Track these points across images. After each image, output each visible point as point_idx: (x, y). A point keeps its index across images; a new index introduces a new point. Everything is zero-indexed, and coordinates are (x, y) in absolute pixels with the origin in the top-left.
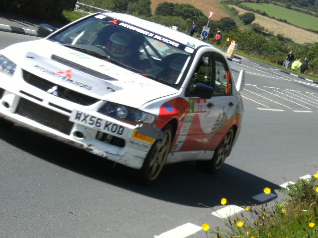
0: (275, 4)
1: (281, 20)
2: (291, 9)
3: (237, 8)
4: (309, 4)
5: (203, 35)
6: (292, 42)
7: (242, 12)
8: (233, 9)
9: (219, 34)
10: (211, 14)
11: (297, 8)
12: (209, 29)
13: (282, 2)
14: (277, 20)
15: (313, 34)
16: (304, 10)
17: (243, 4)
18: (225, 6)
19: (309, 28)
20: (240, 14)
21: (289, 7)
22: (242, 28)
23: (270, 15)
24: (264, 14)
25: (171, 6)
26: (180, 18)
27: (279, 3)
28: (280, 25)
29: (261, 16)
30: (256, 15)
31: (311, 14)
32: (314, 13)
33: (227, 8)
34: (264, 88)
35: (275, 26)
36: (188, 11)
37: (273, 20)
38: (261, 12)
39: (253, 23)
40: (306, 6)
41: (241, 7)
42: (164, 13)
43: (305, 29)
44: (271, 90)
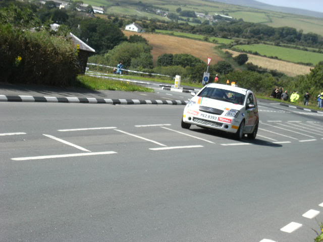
0: (265, 44)
1: (272, 58)
2: (280, 46)
3: (230, 51)
4: (296, 40)
5: (205, 80)
6: (285, 76)
7: (236, 54)
8: (227, 53)
9: (218, 77)
10: (209, 60)
11: (285, 45)
12: (209, 74)
13: (271, 41)
14: (269, 57)
15: (303, 66)
16: (292, 45)
17: (236, 47)
18: (219, 51)
19: (299, 61)
20: (234, 56)
21: (278, 45)
22: (238, 69)
23: (261, 54)
24: (256, 54)
25: (170, 57)
26: (180, 67)
27: (268, 42)
28: (271, 62)
29: (254, 56)
30: (249, 55)
31: (299, 49)
32: (301, 47)
33: (222, 52)
34: (268, 123)
35: (267, 63)
36: (186, 59)
37: (265, 58)
38: (253, 52)
39: (247, 63)
40: (293, 41)
41: (234, 50)
42: (165, 64)
43: (295, 63)
44: (275, 124)
